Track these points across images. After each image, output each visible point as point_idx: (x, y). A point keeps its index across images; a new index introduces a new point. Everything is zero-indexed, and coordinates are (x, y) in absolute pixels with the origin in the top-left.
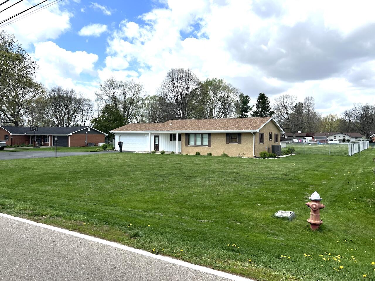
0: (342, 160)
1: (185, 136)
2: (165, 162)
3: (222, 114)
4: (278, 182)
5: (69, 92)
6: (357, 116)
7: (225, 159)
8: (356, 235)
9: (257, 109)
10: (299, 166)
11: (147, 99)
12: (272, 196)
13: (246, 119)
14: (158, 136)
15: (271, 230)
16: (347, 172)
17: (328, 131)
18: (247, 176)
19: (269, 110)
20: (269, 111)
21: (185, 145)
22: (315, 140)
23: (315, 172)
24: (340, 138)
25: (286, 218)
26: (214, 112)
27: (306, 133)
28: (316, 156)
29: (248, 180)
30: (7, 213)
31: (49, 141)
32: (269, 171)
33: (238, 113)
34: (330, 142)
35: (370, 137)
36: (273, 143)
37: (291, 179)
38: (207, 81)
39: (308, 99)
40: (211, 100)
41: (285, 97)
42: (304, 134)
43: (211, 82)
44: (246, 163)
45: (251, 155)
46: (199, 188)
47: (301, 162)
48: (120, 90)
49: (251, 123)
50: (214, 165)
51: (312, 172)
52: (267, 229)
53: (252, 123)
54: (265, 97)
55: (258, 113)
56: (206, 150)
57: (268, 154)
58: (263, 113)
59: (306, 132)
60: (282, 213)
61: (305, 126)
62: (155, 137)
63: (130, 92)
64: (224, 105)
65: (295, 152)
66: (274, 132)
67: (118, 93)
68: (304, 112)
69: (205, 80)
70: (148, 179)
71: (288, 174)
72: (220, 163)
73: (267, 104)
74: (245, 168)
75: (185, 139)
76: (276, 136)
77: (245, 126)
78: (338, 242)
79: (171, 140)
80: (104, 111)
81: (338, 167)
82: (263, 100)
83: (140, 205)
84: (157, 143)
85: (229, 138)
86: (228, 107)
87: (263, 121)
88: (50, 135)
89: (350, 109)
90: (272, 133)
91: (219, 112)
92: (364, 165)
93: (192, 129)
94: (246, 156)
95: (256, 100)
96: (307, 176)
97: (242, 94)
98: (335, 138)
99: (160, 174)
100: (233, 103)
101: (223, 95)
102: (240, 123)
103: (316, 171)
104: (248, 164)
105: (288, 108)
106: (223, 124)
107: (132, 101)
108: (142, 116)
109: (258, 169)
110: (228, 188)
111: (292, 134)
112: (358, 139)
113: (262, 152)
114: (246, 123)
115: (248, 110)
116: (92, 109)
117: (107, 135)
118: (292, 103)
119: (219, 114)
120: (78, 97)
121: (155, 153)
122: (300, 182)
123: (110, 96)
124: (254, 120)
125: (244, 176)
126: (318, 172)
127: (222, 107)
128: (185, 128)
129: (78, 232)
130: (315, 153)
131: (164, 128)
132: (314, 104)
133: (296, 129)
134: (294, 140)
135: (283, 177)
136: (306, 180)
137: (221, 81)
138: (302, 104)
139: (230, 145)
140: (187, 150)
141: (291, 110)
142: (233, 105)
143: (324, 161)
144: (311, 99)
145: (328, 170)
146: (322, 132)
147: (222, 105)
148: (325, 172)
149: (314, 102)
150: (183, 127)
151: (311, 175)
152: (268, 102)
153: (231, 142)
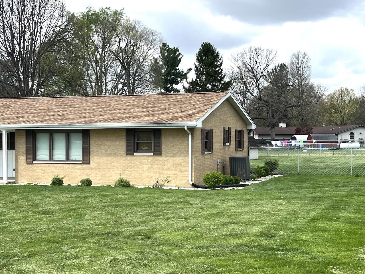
1: (25, 137)
3: (123, 87)
7: (123, 195)
9: (198, 77)
10: (294, 207)
13: (172, 97)
17: (336, 123)
18: (172, 244)
19: (222, 78)
20: (222, 82)
21: (24, 161)
22: (314, 141)
23: (335, 224)
24: (360, 137)
26: (106, 83)
27: (295, 128)
28: (324, 179)
32: (226, 224)
33: (157, 85)
34: (343, 145)
36: (231, 151)
37: (283, 247)
38: (88, 13)
39: (296, 56)
40: (98, 56)
41: (254, 51)
42: (290, 128)
43: (97, 16)
44: (173, 203)
45: (184, 182)
47: (296, 195)
49: (182, 105)
50: (90, 215)
51: (326, 225)
54: (213, 51)
56: (78, 171)
57: (221, 177)
59: (295, 126)
61: (294, 112)
64: (126, 66)
65: (278, 170)
66: (235, 126)
68: (291, 83)
69: (85, 11)
71: (272, 231)
72: (108, 206)
73: (217, 66)
74: (168, 219)
75: (25, 146)
76: (239, 134)
77: (171, 112)
82: (208, 56)
85: (132, 141)
87: (210, 100)
90: (229, 128)
91: (118, 81)
93: (41, 120)
94: (172, 185)
95: (196, 57)
96: (319, 236)
97: (165, 45)
98: (352, 138)
100: (146, 64)
101: (123, 45)
103: (335, 221)
104: (175, 206)
105: (259, 76)
106: (119, 109)
109: (198, 220)
111: (268, 130)
113: (208, 175)
114: (172, 105)
115: (179, 79)
119: (117, 87)
122: (305, 258)
124: (190, 98)
125: (163, 245)
126: (339, 225)
127: (124, 72)
128: (26, 117)
130: (321, 171)
132: (309, 68)
133: (276, 120)
134: (274, 143)
135: (263, 242)
136: (319, 249)
137: (119, 14)
138: (287, 68)
139: (135, 157)
140: (31, 174)
141: (265, 79)
142: (147, 68)
143: (344, 190)
144: (304, 57)
145: (360, 215)
146: (326, 126)
147: (123, 66)
148: (357, 224)
149: (309, 64)
150: (19, 116)
151: (326, 234)
152: (218, 61)
153: (137, 152)
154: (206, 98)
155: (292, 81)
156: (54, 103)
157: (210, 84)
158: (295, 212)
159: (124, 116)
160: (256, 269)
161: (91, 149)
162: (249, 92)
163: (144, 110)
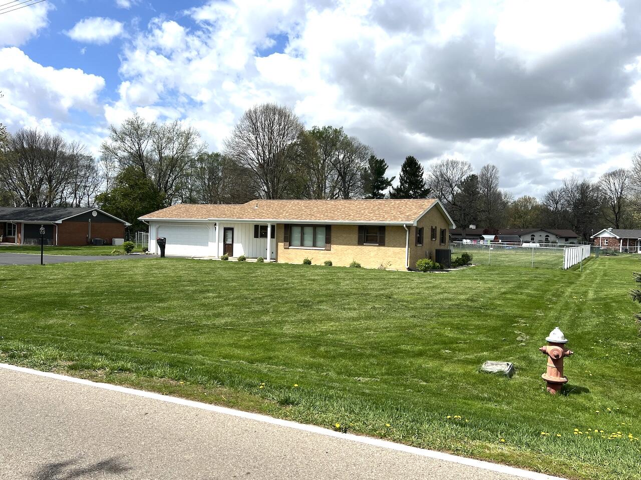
0: (555, 276)
1: (284, 229)
2: (254, 277)
3: (339, 191)
4: (464, 313)
5: (52, 142)
6: (568, 201)
7: (359, 272)
8: (623, 400)
9: (402, 184)
10: (488, 285)
11: (201, 159)
12: (462, 336)
13: (392, 202)
14: (232, 229)
15: (482, 393)
16: (571, 297)
17: (519, 227)
18: (407, 302)
19: (423, 186)
20: (423, 189)
21: (283, 247)
22: (500, 241)
23: (520, 296)
24: (540, 239)
25: (501, 374)
26: (325, 188)
27: (483, 229)
28: (510, 269)
29: (412, 308)
30: (23, 365)
31: (14, 235)
32: (442, 293)
33: (366, 190)
34: (525, 245)
35: (591, 237)
36: (437, 245)
37: (483, 306)
38: (313, 130)
39: (486, 169)
40: (320, 166)
41: (450, 164)
42: (479, 230)
43: (321, 134)
44: (398, 279)
45: (401, 266)
46: (332, 323)
47: (489, 278)
48: (151, 141)
50: (343, 283)
51: (514, 297)
52: (475, 392)
53: (402, 208)
54: (416, 164)
55: (403, 192)
56: (322, 255)
58: (411, 192)
59: (483, 227)
60: (493, 364)
61: (483, 216)
62: (226, 230)
63: (171, 146)
64: (342, 175)
65: (473, 262)
66: (440, 225)
67: (148, 146)
68: (481, 192)
70: (233, 305)
71: (475, 298)
72: (353, 279)
73: (418, 176)
74: (399, 288)
75: (283, 236)
76: (443, 232)
77: (392, 213)
78: (598, 411)
79: (256, 236)
80: (121, 179)
81: (553, 288)
82: (411, 167)
83: (238, 352)
84: (229, 242)
85: (363, 235)
86: (351, 180)
88: (18, 223)
89: (557, 189)
90: (436, 227)
91: (334, 187)
92: (593, 285)
93: (296, 217)
94: (392, 268)
95: (401, 168)
96: (508, 302)
97: (373, 157)
98: (533, 239)
99: (252, 297)
100: (359, 173)
101: (341, 157)
102: (382, 209)
104: (401, 281)
105: (454, 185)
106: (352, 210)
107: (173, 163)
108: (191, 190)
109: (421, 290)
110: (383, 323)
111: (462, 230)
112: (570, 241)
113: (421, 261)
114: (393, 209)
115: (385, 185)
116: (95, 175)
117: (129, 224)
118: (462, 175)
119: (333, 192)
120: (68, 152)
121: (227, 259)
122: (500, 313)
123: (132, 151)
124: (406, 204)
125: (402, 302)
126: (524, 297)
127: (340, 179)
128: (284, 214)
129: (181, 396)
130: (506, 264)
131: (243, 215)
132: (497, 178)
133: (467, 222)
134: (464, 241)
135: (470, 303)
136: (509, 309)
137: (339, 132)
138: (477, 178)
139: (365, 247)
140: (287, 256)
141: (459, 187)
142: (359, 177)
143: (526, 277)
144: (493, 169)
145: (538, 292)
146: (510, 228)
147: (340, 174)
148: (536, 297)
149: (497, 175)
150: (279, 214)
151: (514, 302)
152: (420, 172)
153: (366, 243)
154: (419, 204)
155: (481, 190)
156: (303, 205)
157: (412, 191)
158: (490, 288)
159: (357, 215)
160: (468, 316)
161: (332, 240)
162: (445, 198)
163: (372, 211)
